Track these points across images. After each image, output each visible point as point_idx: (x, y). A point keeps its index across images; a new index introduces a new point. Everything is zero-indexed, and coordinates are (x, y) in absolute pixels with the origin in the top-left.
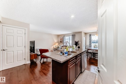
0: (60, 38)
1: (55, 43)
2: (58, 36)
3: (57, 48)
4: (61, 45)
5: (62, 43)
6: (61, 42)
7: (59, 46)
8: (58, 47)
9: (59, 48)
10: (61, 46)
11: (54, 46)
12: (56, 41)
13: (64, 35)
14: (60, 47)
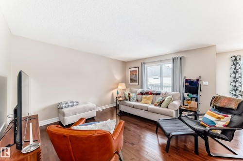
0: (130, 70)
1: (118, 84)
2: (125, 64)
3: (127, 100)
4: (134, 89)
5: (137, 84)
6: (133, 81)
7: (131, 94)
8: (129, 97)
9: (132, 99)
10: (135, 92)
11: (115, 91)
12: (118, 77)
13: (143, 61)
14: (133, 95)
